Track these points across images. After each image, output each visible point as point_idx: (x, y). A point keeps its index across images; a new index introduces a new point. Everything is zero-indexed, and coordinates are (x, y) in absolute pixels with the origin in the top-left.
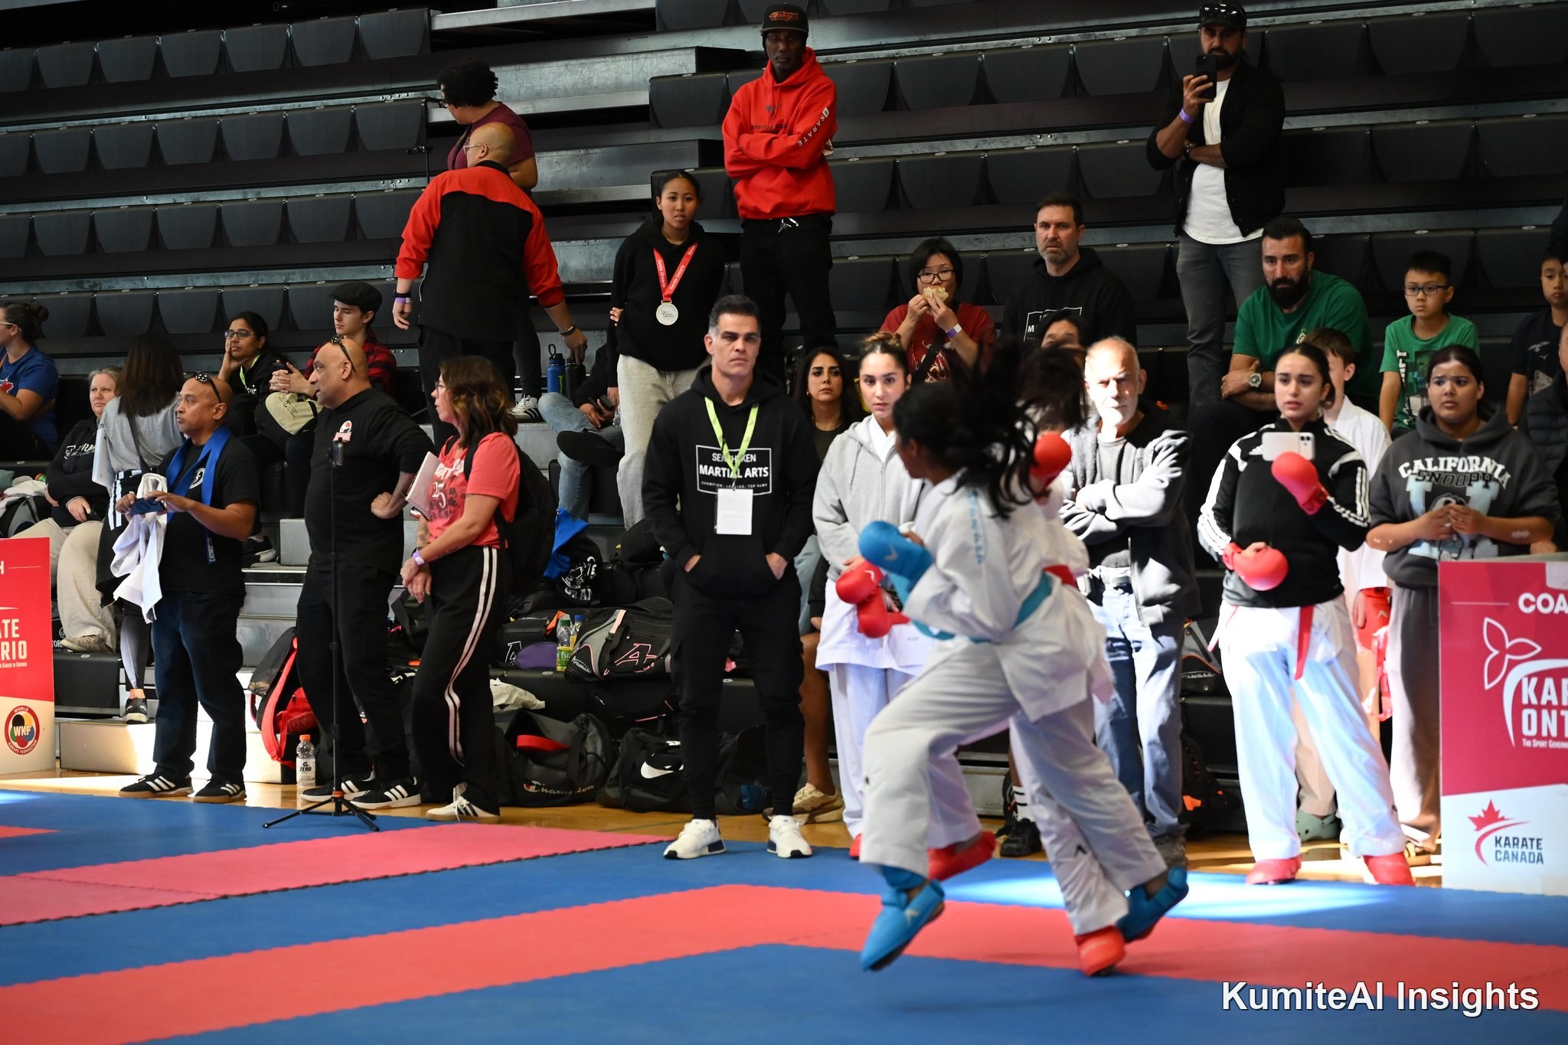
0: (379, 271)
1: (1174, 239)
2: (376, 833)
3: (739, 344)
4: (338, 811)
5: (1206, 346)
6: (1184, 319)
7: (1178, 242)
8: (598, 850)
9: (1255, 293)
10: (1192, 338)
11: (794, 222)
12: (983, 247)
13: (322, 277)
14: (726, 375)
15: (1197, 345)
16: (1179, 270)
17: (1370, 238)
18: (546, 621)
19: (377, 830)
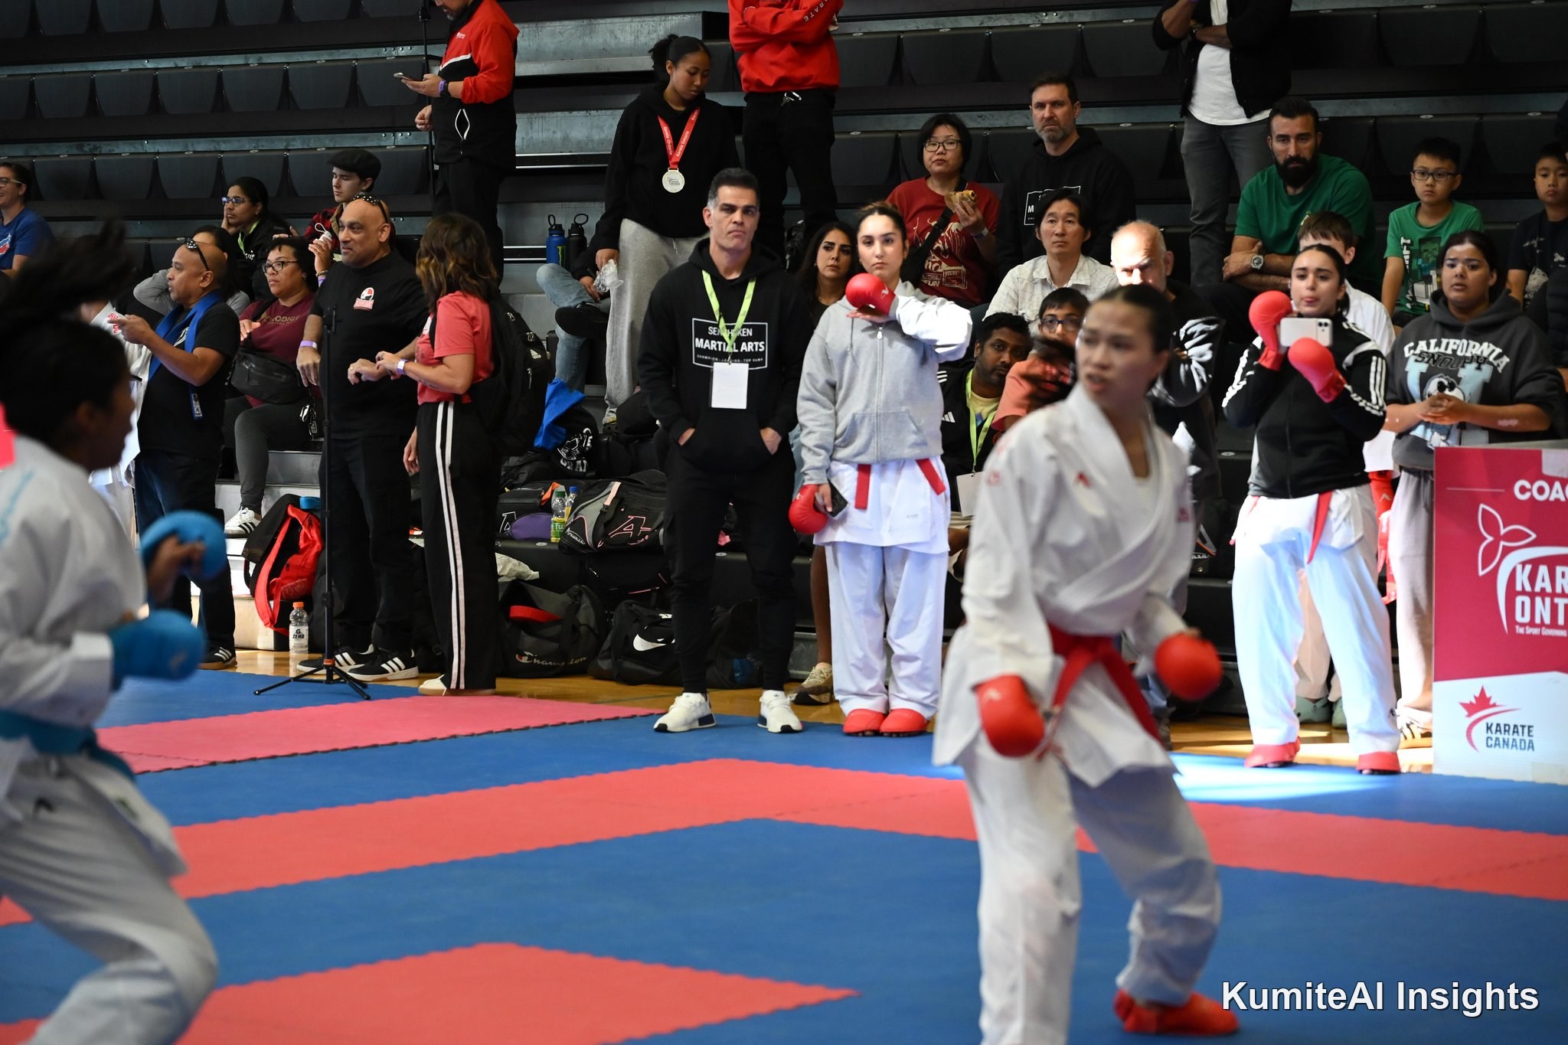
0: (380, 139)
1: (1178, 119)
2: (367, 702)
3: (737, 216)
4: (330, 680)
5: (1208, 227)
6: (1187, 200)
7: (1183, 122)
8: (589, 722)
9: (1259, 174)
10: (1195, 219)
11: (798, 96)
12: (986, 124)
13: (322, 144)
14: (723, 248)
15: (1201, 226)
16: (1183, 151)
17: (1375, 123)
18: (541, 492)
19: (368, 698)
